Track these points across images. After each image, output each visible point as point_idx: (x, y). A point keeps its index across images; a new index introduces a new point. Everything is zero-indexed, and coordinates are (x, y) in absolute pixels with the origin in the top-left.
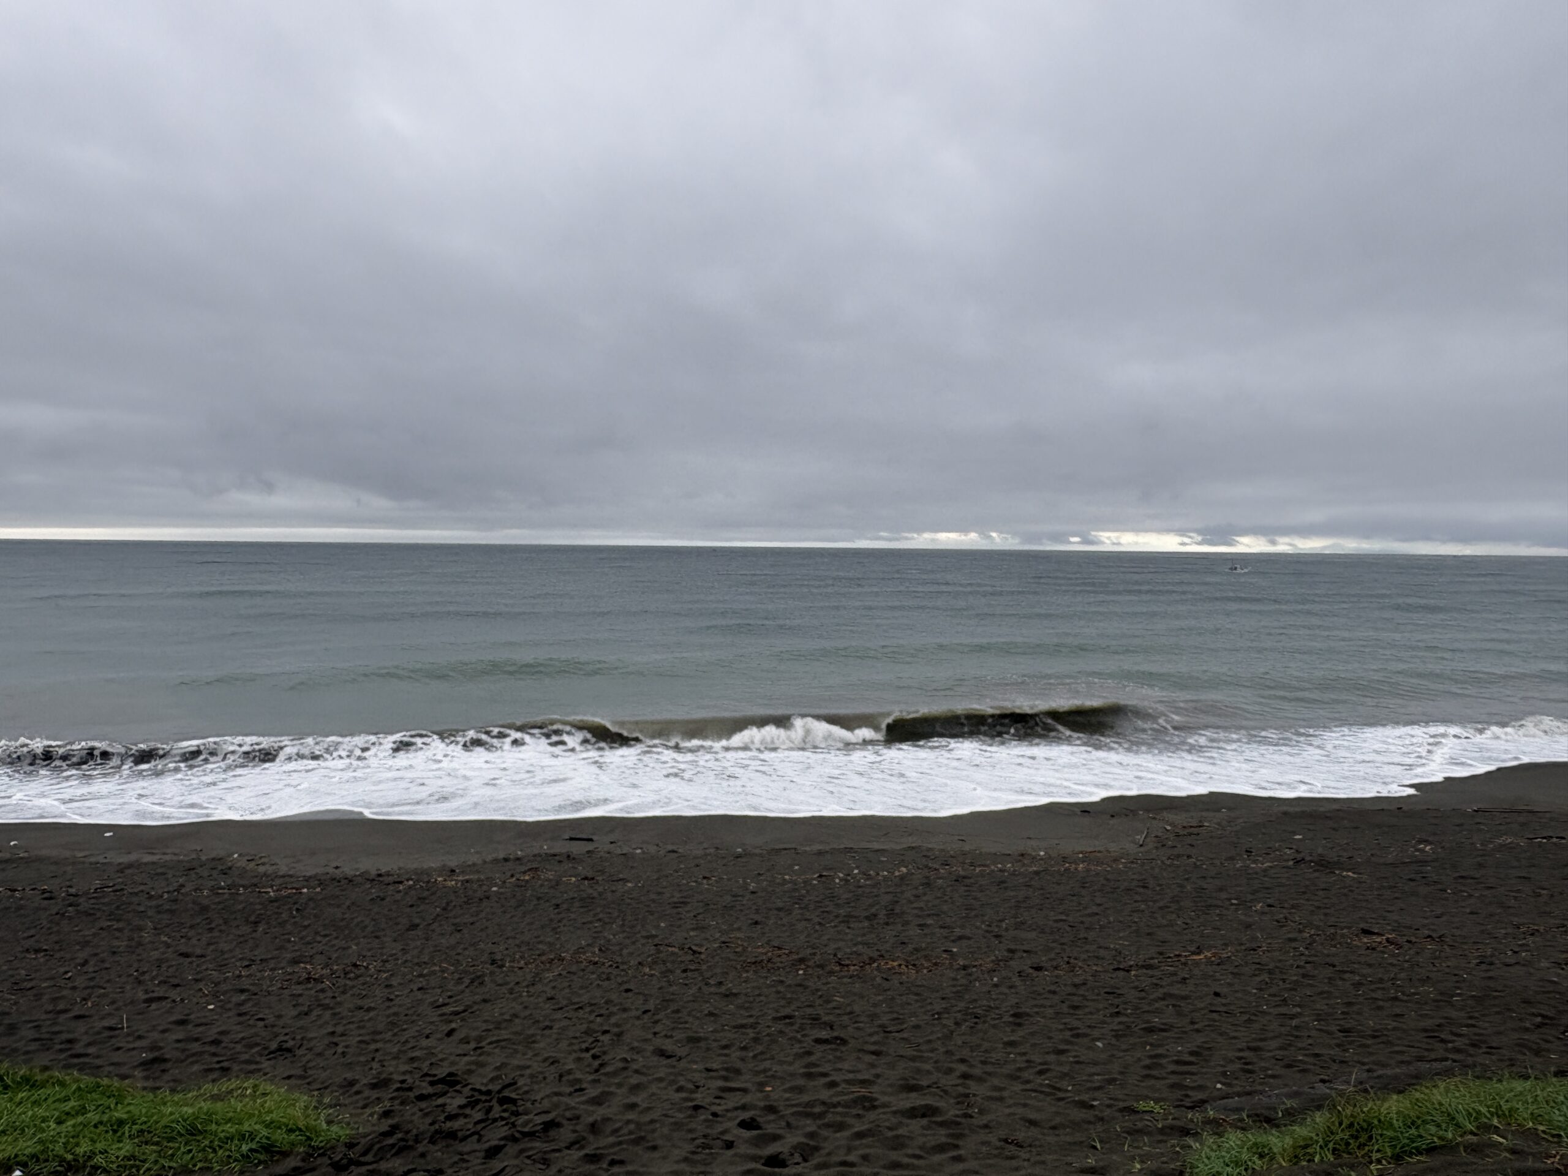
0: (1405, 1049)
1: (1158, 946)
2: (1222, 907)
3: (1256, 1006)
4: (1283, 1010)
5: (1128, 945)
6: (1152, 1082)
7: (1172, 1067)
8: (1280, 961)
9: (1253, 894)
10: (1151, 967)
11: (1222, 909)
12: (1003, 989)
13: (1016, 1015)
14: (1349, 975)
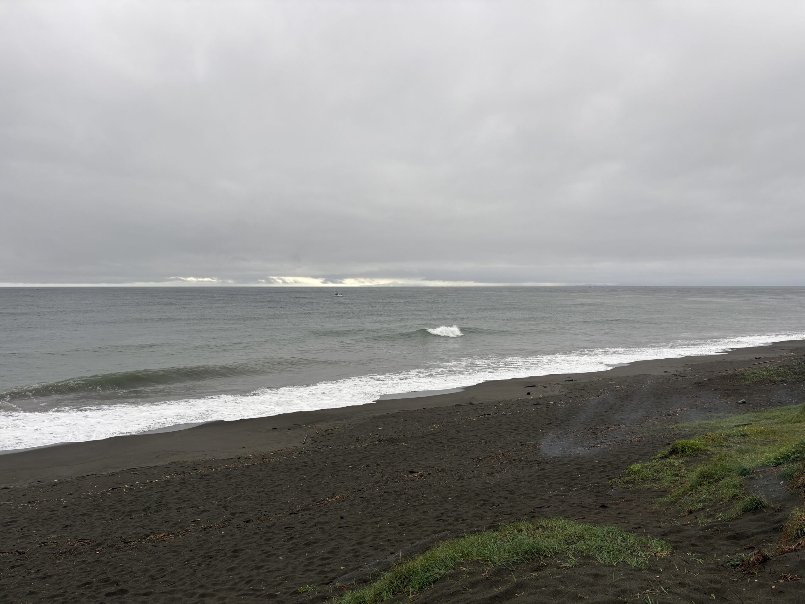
0: (427, 528)
1: (313, 497)
2: (344, 470)
3: (361, 521)
4: (374, 520)
5: (298, 499)
6: (309, 573)
7: (319, 563)
8: (372, 494)
9: (359, 461)
10: (309, 509)
11: (344, 472)
12: (227, 538)
13: (235, 551)
14: (404, 496)
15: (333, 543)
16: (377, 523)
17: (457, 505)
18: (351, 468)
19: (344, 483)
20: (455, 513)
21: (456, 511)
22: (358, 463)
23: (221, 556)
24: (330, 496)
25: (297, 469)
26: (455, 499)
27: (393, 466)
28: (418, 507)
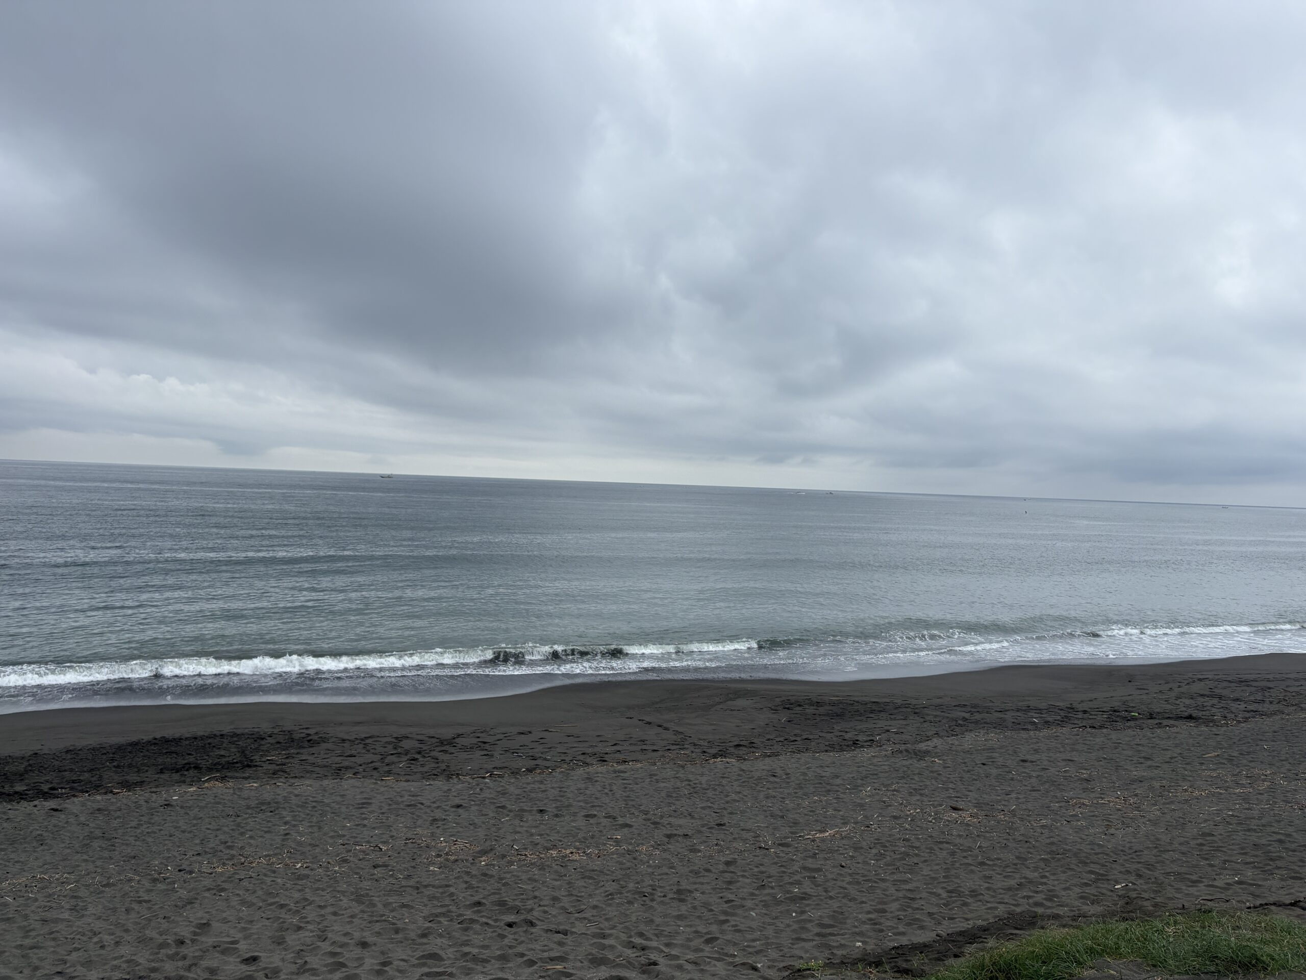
1: (791, 827)
2: (839, 791)
3: (876, 875)
4: (897, 877)
5: (766, 827)
7: (817, 930)
9: (862, 780)
10: (787, 845)
11: (839, 793)
12: (665, 870)
13: (679, 892)
14: (946, 845)
15: (835, 904)
16: (905, 882)
17: (1047, 874)
18: (849, 789)
19: (839, 811)
20: (1044, 886)
21: (1045, 884)
22: (859, 781)
23: (660, 896)
24: (819, 828)
25: (760, 778)
26: (1042, 865)
27: (921, 795)
28: (973, 868)
